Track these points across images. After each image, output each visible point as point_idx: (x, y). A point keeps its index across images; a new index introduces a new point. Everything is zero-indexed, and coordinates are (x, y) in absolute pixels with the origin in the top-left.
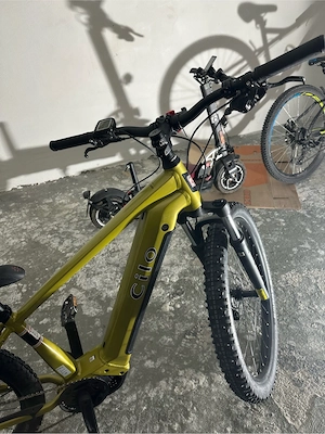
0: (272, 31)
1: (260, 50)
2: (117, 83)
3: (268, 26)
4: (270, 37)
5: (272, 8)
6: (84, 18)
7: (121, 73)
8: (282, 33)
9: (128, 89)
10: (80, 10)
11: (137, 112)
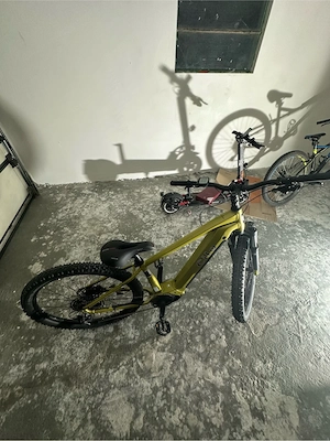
0: (285, 109)
1: (274, 121)
2: (186, 129)
3: (283, 106)
4: (282, 113)
5: (289, 95)
6: (177, 90)
7: (190, 125)
8: (291, 111)
9: (191, 134)
10: (176, 84)
11: (193, 147)
